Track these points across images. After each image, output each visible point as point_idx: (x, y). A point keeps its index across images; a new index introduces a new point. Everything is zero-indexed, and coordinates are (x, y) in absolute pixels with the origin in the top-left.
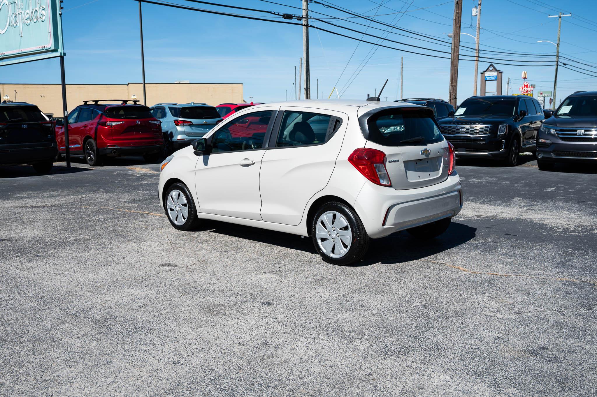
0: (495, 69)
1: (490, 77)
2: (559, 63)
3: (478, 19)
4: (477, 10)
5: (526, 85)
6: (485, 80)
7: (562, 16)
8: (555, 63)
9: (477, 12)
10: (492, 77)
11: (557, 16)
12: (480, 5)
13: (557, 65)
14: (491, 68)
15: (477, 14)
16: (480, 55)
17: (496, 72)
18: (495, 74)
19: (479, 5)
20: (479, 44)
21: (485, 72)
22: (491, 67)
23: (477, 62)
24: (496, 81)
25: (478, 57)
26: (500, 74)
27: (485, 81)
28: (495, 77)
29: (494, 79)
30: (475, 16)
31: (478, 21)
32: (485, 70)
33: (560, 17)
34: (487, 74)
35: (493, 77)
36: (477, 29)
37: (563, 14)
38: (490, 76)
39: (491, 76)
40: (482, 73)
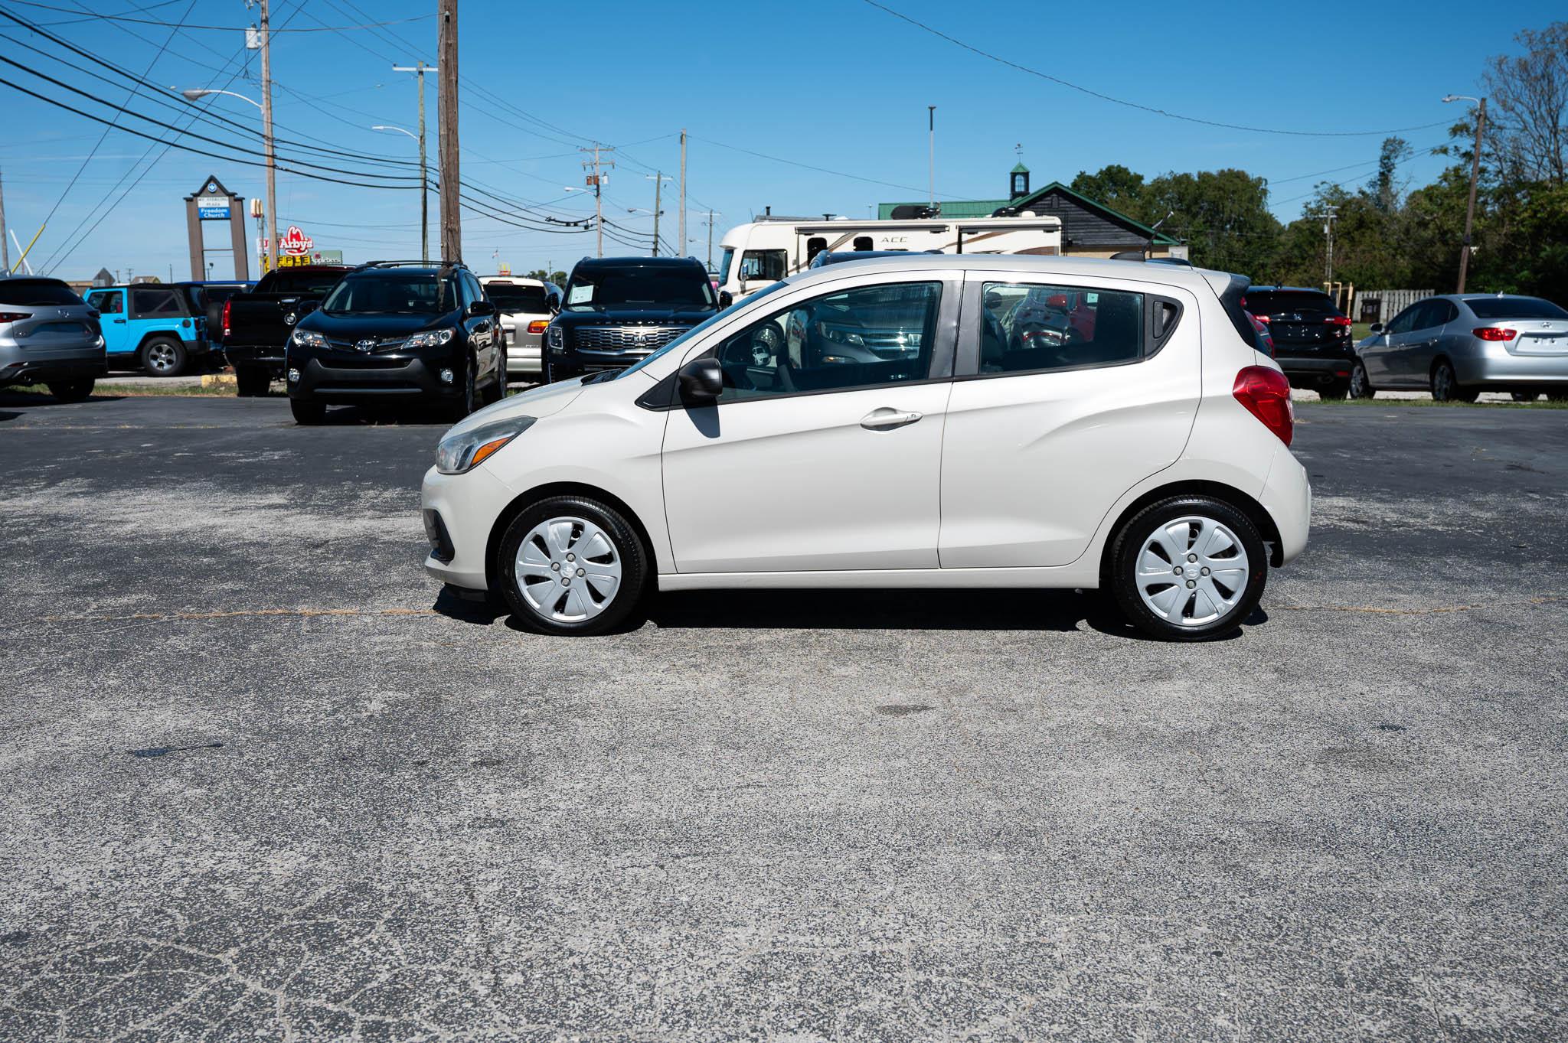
0: (222, 190)
1: (212, 211)
2: (428, 183)
3: (264, 58)
4: (259, 34)
5: (294, 233)
6: (197, 220)
7: (424, 70)
8: (420, 183)
9: (259, 39)
10: (216, 211)
11: (414, 69)
12: (266, 21)
13: (425, 188)
14: (212, 187)
15: (259, 44)
16: (277, 152)
17: (227, 198)
18: (224, 202)
19: (262, 21)
20: (272, 123)
21: (196, 195)
22: (212, 183)
23: (271, 169)
24: (228, 222)
25: (274, 156)
26: (236, 203)
27: (201, 220)
28: (225, 211)
29: (223, 215)
30: (255, 48)
31: (264, 64)
32: (197, 191)
33: (421, 73)
34: (203, 202)
35: (220, 211)
36: (264, 83)
37: (428, 66)
38: (211, 209)
39: (214, 209)
40: (188, 200)
